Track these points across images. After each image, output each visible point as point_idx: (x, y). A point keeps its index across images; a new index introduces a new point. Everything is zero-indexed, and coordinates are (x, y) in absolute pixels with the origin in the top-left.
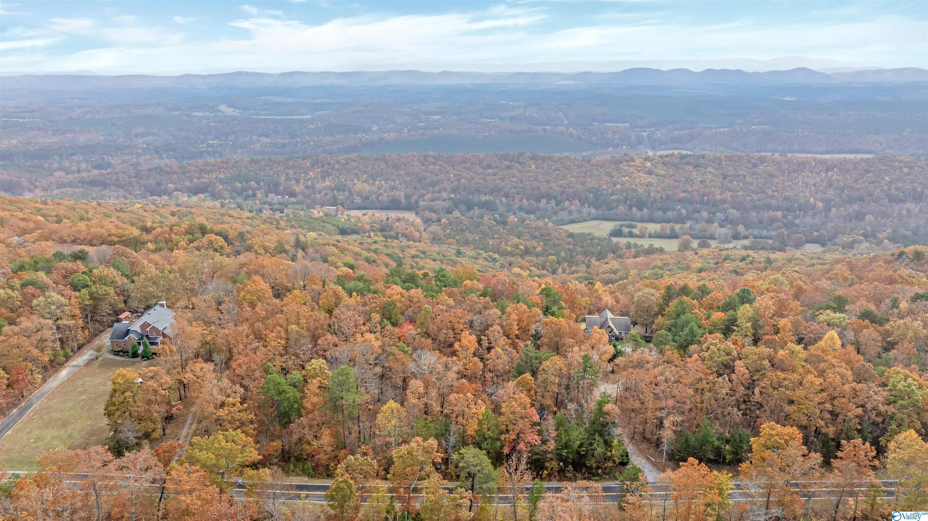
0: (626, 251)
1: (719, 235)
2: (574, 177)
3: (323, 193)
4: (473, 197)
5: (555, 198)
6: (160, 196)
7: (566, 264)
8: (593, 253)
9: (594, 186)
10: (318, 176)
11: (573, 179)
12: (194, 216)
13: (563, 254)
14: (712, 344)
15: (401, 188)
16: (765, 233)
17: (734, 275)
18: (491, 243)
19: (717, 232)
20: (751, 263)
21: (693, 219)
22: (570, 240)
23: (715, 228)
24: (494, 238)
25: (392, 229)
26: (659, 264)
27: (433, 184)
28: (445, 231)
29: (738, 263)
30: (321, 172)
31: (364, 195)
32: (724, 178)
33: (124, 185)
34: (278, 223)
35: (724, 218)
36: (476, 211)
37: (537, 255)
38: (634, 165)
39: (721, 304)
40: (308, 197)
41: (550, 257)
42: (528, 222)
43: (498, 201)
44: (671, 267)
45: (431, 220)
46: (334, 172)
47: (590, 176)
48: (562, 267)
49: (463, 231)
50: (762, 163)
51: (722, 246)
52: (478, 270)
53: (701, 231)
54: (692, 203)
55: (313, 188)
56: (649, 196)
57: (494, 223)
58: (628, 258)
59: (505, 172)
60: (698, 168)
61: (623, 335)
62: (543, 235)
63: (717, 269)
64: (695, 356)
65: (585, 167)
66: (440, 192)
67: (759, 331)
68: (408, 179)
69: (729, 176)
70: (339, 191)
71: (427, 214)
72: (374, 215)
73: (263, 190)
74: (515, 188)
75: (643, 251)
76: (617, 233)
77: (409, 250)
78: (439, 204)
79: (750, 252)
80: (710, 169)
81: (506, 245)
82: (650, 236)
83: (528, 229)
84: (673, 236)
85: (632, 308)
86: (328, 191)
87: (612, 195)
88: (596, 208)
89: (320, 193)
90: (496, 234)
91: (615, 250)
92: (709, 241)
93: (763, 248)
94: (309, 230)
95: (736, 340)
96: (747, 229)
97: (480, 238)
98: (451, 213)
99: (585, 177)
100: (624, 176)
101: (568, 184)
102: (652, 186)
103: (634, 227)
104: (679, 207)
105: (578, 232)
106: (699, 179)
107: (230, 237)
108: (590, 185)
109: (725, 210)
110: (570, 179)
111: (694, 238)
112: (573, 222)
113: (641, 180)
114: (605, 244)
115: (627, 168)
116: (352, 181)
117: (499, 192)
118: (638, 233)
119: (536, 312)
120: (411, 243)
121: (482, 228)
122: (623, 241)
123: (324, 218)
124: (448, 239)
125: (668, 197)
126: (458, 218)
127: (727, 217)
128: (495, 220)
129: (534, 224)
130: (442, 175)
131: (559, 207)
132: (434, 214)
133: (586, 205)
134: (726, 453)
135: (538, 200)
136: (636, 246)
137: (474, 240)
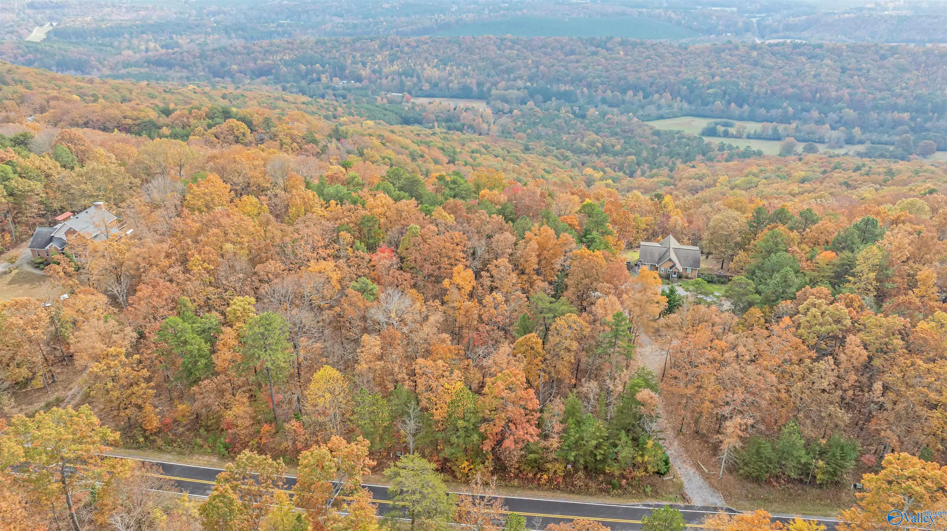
0: (718, 153)
1: (830, 138)
2: (667, 66)
3: (390, 78)
4: (552, 86)
5: (644, 90)
6: (223, 78)
7: (647, 165)
8: (679, 154)
9: (689, 77)
10: (386, 59)
11: (666, 69)
12: (246, 99)
13: (645, 154)
14: (814, 305)
15: (473, 75)
16: (885, 138)
17: (844, 188)
18: (565, 138)
19: (828, 135)
20: (867, 174)
21: (800, 119)
22: (655, 138)
23: (825, 130)
24: (569, 134)
25: (459, 120)
26: (755, 170)
27: (508, 71)
28: (516, 124)
29: (850, 173)
30: (390, 55)
31: (433, 81)
32: (843, 72)
33: (189, 66)
34: (336, 110)
35: (837, 118)
36: (554, 103)
37: (615, 154)
38: (738, 55)
39: (831, 238)
40: (374, 82)
41: (629, 157)
42: (609, 116)
43: (578, 91)
44: (768, 174)
45: (502, 111)
46: (403, 55)
47: (686, 66)
48: (642, 169)
49: (535, 124)
50: (892, 55)
51: (832, 151)
52: (544, 170)
53: (809, 133)
54: (801, 100)
55: (380, 72)
56: (752, 90)
57: (571, 116)
58: (719, 161)
59: (589, 59)
60: (813, 60)
61: (689, 271)
62: (625, 132)
63: (824, 179)
64: (786, 320)
65: (680, 54)
66: (515, 80)
67: (887, 284)
68: (481, 64)
69: (850, 70)
70: (407, 76)
71: (499, 104)
72: (440, 103)
73: (328, 74)
74: (599, 77)
75: (737, 154)
76: (711, 132)
77: (470, 144)
78: (513, 93)
79: (866, 160)
80: (828, 61)
81: (582, 141)
82: (749, 137)
83: (609, 124)
84: (776, 138)
85: (706, 235)
86: (396, 77)
87: (709, 88)
88: (690, 103)
89: (387, 78)
90: (572, 128)
91: (705, 151)
92: (817, 145)
93: (882, 156)
94: (369, 118)
95: (852, 301)
96: (863, 133)
97: (554, 133)
98: (526, 104)
99: (680, 67)
100: (725, 67)
101: (659, 74)
102: (756, 79)
103: (731, 126)
104: (785, 104)
105: (666, 129)
106: (813, 73)
107: (254, 123)
108: (685, 76)
109: (840, 109)
110: (662, 68)
111: (799, 141)
112: (661, 117)
113: (744, 72)
114: (695, 143)
115: (728, 57)
116: (422, 65)
117: (580, 81)
118: (735, 133)
119: (567, 239)
120: (476, 136)
121: (557, 121)
122: (716, 141)
123: (387, 106)
124: (518, 132)
125: (773, 93)
126: (532, 109)
127: (841, 118)
128: (574, 113)
129: (616, 119)
130: (519, 61)
131: (647, 100)
132: (506, 105)
133: (679, 99)
134: (817, 471)
135: (624, 92)
136: (730, 147)
137: (547, 134)
